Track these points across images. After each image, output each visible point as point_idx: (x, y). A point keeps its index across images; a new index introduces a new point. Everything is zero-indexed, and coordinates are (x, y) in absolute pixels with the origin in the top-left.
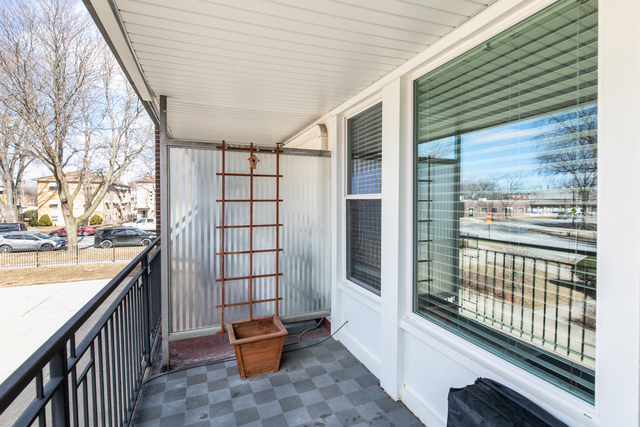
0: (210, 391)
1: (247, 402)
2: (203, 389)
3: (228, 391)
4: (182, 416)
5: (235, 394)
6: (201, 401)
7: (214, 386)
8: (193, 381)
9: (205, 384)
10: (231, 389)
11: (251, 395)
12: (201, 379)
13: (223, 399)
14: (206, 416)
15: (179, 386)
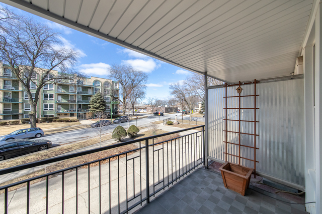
0: (212, 183)
1: (219, 196)
2: (210, 181)
3: (217, 187)
4: (198, 183)
5: (218, 190)
6: (206, 184)
7: (214, 182)
8: (210, 177)
9: (212, 180)
10: (218, 187)
11: (223, 195)
12: (214, 178)
13: (213, 188)
14: (203, 189)
15: (205, 175)
